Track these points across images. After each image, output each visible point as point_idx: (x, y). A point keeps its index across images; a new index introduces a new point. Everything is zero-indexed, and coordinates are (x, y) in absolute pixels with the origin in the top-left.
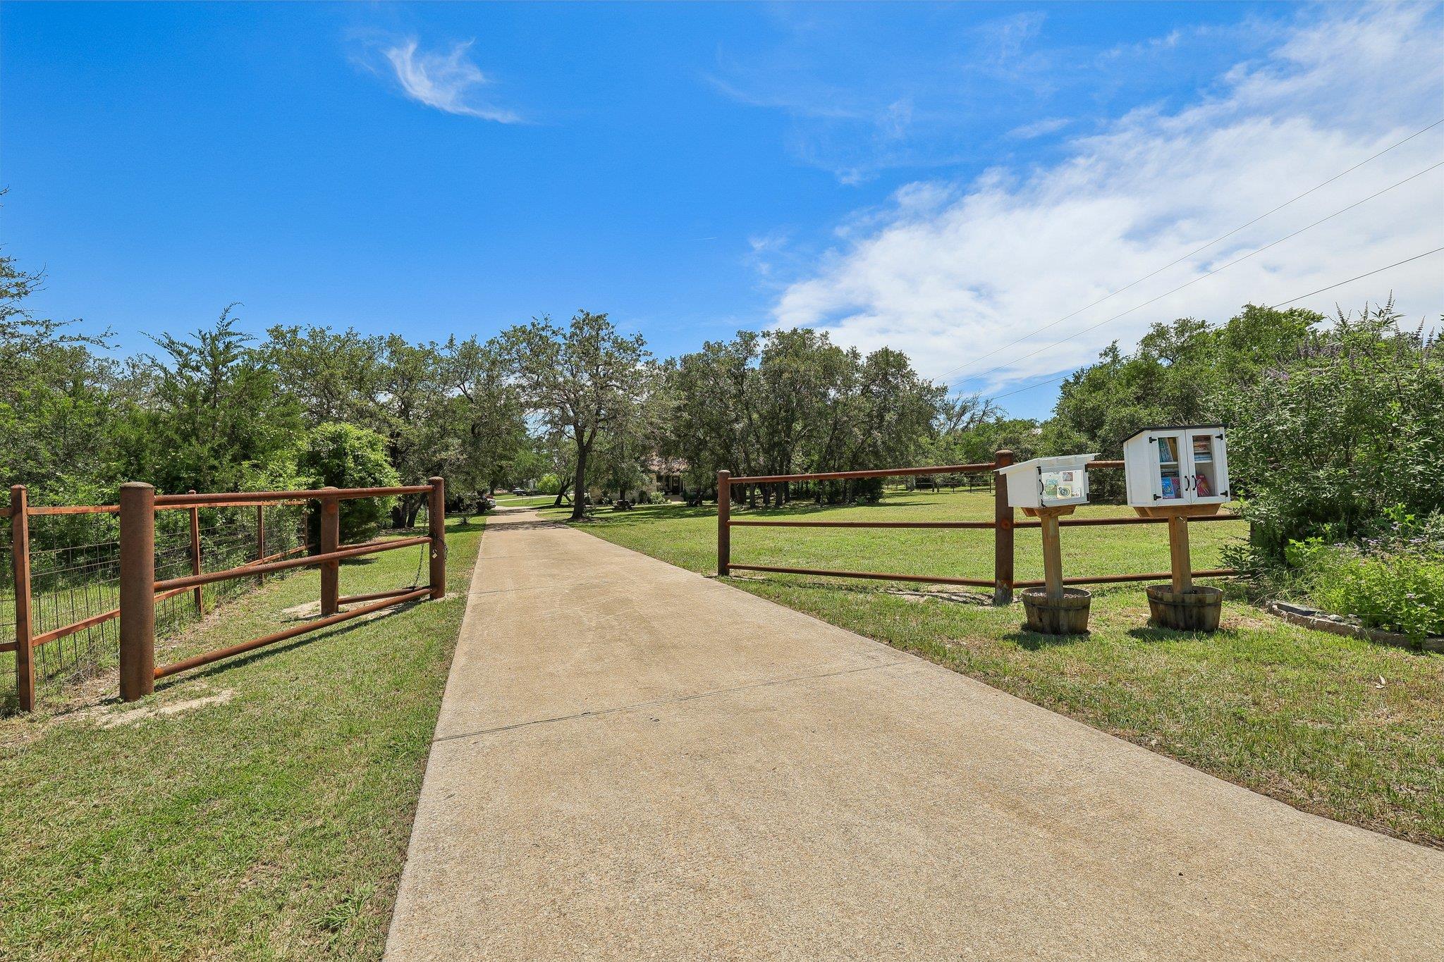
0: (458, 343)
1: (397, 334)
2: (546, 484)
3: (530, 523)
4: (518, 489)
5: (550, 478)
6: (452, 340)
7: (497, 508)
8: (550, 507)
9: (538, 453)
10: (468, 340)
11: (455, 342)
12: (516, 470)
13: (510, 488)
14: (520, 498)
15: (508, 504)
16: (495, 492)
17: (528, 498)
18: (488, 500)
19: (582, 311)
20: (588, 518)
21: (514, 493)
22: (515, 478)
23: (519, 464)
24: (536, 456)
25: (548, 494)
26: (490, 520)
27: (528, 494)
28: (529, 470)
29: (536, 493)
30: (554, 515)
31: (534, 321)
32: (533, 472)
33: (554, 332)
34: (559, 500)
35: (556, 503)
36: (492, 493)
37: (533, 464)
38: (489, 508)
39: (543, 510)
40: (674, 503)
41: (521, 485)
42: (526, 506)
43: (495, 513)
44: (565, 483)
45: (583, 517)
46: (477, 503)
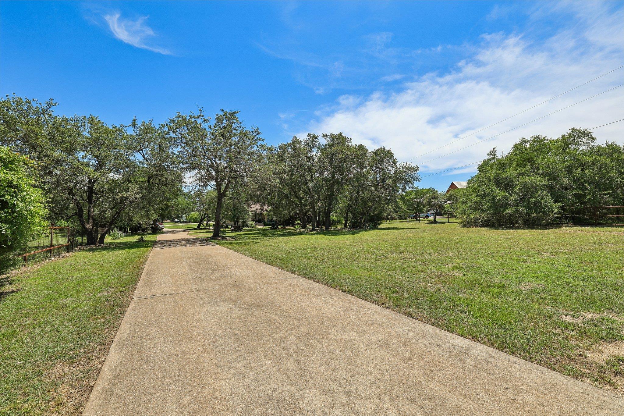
0: (139, 123)
1: (95, 116)
2: (191, 217)
3: (185, 240)
4: (176, 220)
5: (194, 214)
6: (134, 121)
7: (165, 230)
8: (194, 229)
9: (189, 201)
10: (147, 122)
11: (137, 122)
12: (176, 209)
13: (172, 219)
14: (177, 224)
15: (170, 227)
16: (164, 221)
17: (182, 224)
18: (160, 225)
19: (223, 111)
20: (222, 237)
21: (174, 222)
22: (175, 214)
23: (178, 206)
24: (188, 202)
25: (193, 222)
26: (159, 237)
27: (181, 222)
28: (184, 209)
29: (186, 222)
30: (199, 234)
31: (191, 114)
32: (185, 211)
33: (205, 120)
34: (199, 226)
35: (197, 227)
36: (162, 222)
37: (186, 206)
38: (160, 230)
39: (191, 231)
40: (260, 227)
41: (177, 218)
42: (180, 228)
43: (163, 233)
44: (203, 217)
45: (219, 237)
46: (151, 227)
